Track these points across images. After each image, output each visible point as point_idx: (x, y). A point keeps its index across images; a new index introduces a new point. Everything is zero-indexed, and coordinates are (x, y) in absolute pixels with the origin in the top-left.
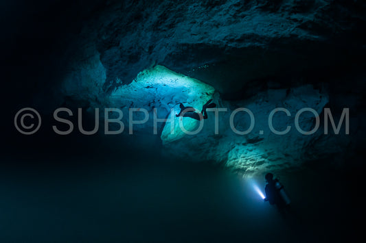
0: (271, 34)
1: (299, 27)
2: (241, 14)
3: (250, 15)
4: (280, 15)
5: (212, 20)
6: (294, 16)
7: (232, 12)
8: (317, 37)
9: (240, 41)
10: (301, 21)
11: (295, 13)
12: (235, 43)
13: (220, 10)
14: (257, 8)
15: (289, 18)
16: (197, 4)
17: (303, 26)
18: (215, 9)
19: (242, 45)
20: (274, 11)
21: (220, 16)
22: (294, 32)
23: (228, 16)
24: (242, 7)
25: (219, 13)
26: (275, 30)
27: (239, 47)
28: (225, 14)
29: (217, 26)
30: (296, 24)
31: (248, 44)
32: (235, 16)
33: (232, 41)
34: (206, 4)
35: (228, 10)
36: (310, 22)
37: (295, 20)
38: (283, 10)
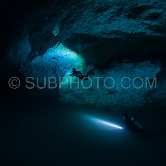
0: (129, 31)
1: (147, 28)
2: (113, 18)
3: (119, 19)
4: (138, 20)
5: (96, 20)
6: (146, 22)
7: (108, 17)
8: (158, 34)
9: (109, 34)
10: (150, 25)
11: (147, 20)
12: (106, 35)
13: (102, 15)
14: (124, 16)
15: (143, 23)
16: (90, 10)
17: (150, 28)
18: (100, 14)
19: (110, 37)
20: (134, 18)
21: (101, 18)
22: (144, 31)
23: (106, 19)
24: (116, 15)
25: (101, 17)
26: (132, 29)
27: (108, 38)
28: (104, 18)
29: (98, 24)
30: (146, 27)
31: (113, 36)
32: (110, 19)
33: (104, 33)
34: (95, 10)
35: (107, 16)
36: (155, 26)
37: (146, 24)
38: (140, 18)
